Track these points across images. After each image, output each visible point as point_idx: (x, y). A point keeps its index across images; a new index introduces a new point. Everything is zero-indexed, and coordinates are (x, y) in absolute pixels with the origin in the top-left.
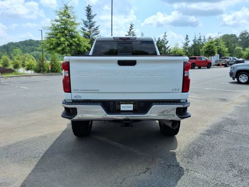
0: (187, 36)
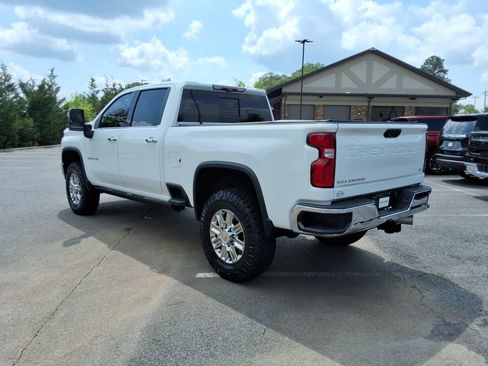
0: (93, 80)
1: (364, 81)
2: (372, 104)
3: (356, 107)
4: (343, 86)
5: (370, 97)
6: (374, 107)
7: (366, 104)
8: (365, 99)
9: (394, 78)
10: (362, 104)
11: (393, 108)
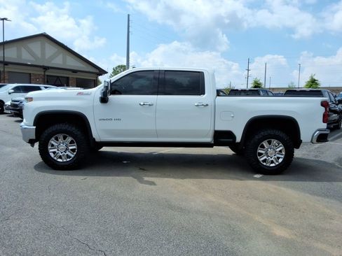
1: (40, 56)
2: (46, 74)
3: (35, 75)
4: (23, 58)
5: (46, 68)
6: (47, 76)
7: (43, 73)
8: (41, 69)
9: (61, 56)
10: (39, 73)
11: (58, 77)
